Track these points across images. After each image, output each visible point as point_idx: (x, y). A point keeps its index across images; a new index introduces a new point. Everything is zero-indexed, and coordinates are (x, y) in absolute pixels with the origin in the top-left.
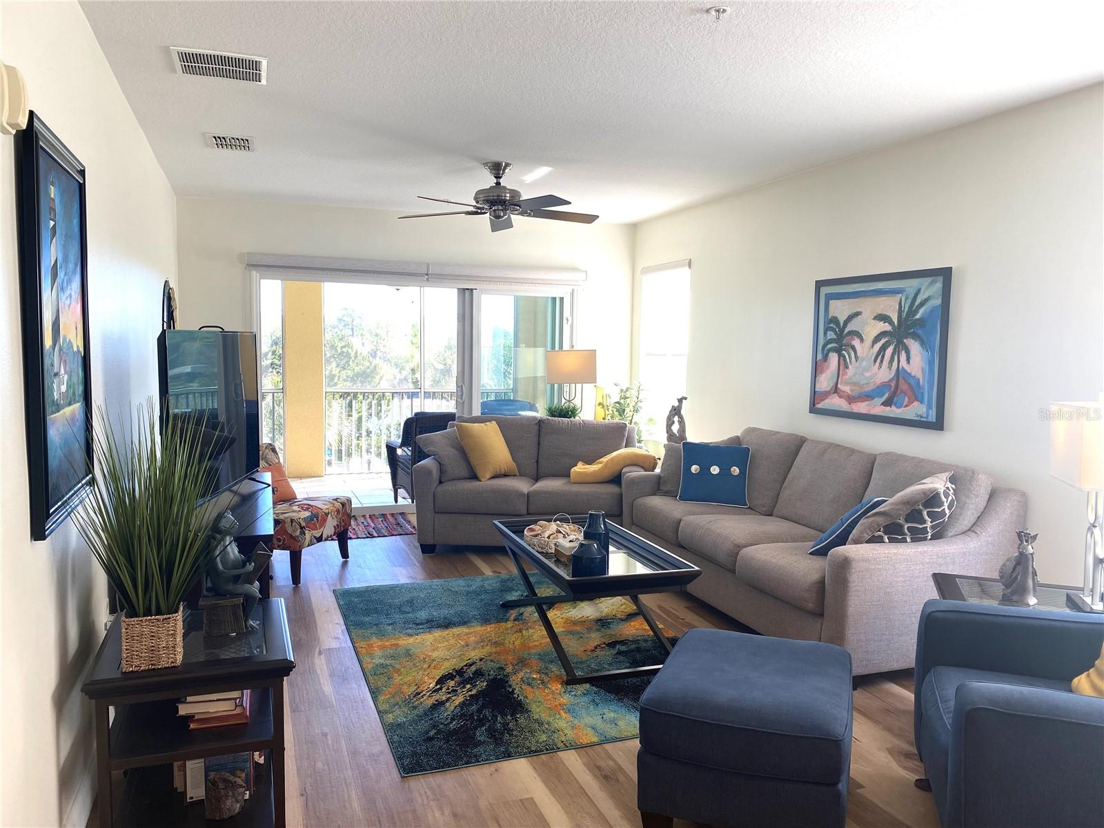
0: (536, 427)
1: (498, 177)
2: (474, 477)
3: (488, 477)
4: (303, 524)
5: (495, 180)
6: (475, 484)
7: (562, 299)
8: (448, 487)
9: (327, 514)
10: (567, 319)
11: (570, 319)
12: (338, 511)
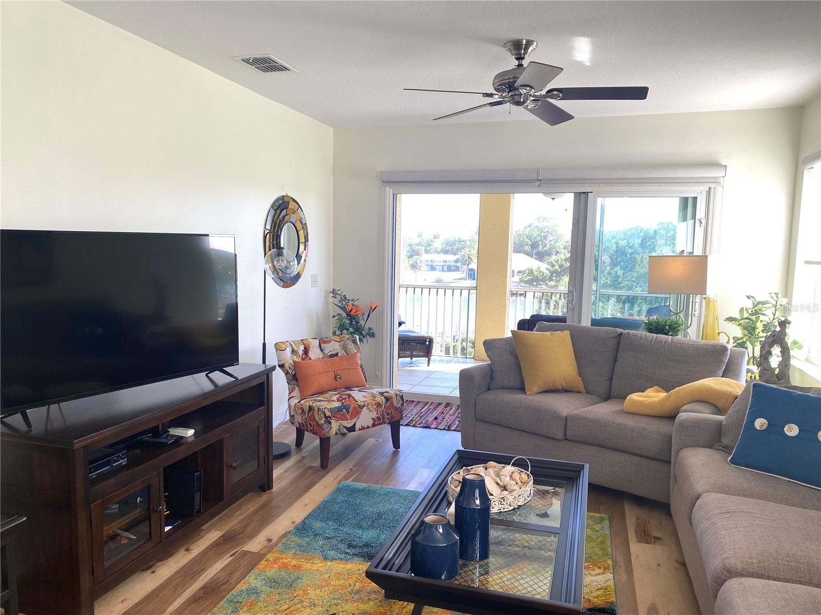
0: (615, 341)
1: (520, 58)
2: (522, 389)
3: (535, 390)
4: (328, 414)
5: (516, 63)
6: (519, 397)
7: (695, 199)
8: (490, 396)
9: (361, 407)
10: (701, 222)
11: (704, 222)
12: (379, 405)
